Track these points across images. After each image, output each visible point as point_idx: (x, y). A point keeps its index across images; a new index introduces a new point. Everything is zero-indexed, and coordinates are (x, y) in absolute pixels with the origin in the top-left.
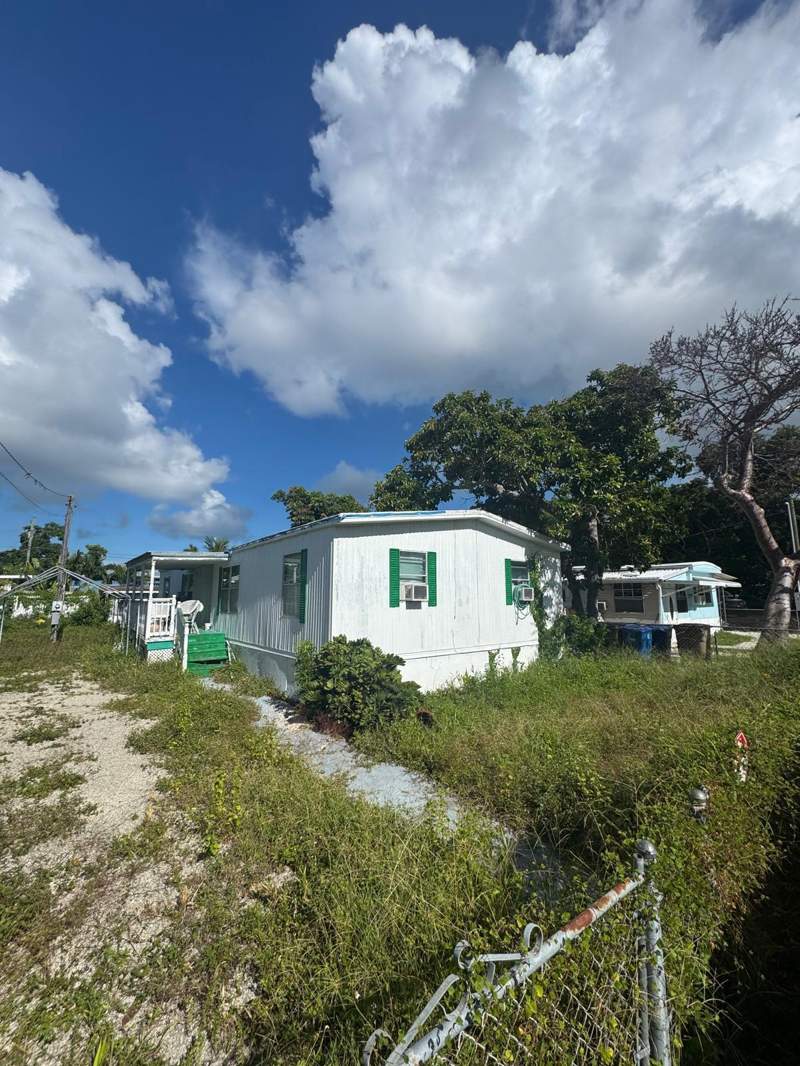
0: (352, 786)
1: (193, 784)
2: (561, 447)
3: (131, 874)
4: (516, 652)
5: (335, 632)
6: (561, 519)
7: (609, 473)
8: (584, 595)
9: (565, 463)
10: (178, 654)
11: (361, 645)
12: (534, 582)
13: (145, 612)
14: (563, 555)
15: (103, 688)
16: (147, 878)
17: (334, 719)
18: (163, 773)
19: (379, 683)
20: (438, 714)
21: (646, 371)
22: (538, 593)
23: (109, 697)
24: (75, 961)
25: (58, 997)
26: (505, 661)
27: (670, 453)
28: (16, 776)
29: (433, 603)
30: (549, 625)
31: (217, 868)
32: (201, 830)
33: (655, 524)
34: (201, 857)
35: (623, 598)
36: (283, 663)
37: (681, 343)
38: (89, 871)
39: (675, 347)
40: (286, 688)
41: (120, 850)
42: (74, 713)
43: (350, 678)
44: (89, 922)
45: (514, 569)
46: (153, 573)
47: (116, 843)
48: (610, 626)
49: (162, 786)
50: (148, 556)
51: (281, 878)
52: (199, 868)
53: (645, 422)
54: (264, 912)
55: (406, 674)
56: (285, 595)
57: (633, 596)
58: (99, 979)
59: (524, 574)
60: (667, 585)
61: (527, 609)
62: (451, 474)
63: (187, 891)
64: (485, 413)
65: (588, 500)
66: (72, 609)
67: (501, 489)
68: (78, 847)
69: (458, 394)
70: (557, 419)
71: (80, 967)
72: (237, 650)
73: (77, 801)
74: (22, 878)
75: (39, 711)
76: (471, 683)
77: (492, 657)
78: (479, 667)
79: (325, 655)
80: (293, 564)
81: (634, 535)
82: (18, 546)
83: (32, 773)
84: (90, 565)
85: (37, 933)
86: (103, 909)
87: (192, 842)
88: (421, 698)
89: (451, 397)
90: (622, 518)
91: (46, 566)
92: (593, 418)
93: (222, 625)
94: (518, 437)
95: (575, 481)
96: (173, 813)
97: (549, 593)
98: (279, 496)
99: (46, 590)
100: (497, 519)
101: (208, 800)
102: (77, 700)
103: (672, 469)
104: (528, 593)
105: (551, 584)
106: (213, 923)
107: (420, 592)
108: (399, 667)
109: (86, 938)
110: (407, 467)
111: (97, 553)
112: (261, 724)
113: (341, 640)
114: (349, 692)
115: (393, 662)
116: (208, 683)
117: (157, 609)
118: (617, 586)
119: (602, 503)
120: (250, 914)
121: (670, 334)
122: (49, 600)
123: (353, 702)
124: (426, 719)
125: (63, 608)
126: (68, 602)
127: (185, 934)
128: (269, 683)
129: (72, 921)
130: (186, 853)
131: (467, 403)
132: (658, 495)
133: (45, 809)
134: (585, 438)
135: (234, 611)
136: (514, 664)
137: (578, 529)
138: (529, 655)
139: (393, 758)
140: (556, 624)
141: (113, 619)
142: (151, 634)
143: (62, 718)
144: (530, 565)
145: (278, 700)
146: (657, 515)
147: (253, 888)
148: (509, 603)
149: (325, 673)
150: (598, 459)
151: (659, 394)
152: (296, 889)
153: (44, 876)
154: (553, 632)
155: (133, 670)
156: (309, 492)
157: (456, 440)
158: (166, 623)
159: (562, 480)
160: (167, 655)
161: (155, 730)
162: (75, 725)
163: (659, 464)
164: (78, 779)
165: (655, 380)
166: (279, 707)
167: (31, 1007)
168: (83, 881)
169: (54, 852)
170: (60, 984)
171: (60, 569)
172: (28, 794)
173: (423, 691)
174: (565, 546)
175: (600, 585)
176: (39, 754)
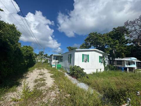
0: (77, 85)
1: (58, 82)
2: (108, 39)
3: (51, 91)
4: (101, 69)
5: (75, 65)
6: (108, 50)
7: (116, 43)
8: (112, 62)
9: (109, 42)
10: (56, 66)
11: (78, 67)
12: (104, 59)
13: (52, 61)
14: (108, 56)
15: (48, 70)
16: (53, 92)
17: (75, 76)
18: (54, 80)
19: (81, 72)
20: (89, 77)
21: (123, 27)
22: (104, 61)
23: (48, 71)
24: (45, 101)
25: (44, 104)
26: (99, 71)
27: (127, 40)
28: (39, 79)
29: (88, 62)
30: (106, 66)
31: (61, 93)
32: (59, 88)
33: (124, 51)
34: (59, 91)
35: (118, 63)
36: (68, 68)
37: (130, 22)
38: (47, 91)
39: (129, 23)
40: (69, 72)
41: (50, 89)
42: (44, 72)
43: (77, 71)
44: (47, 96)
45: (100, 57)
46: (53, 57)
47: (49, 88)
48: (116, 67)
49: (54, 82)
50: (52, 55)
51: (69, 95)
52: (59, 92)
53: (123, 35)
54: (67, 99)
55: (84, 71)
56: (68, 60)
57: (120, 62)
58: (48, 103)
59: (102, 58)
60: (126, 61)
61: (103, 63)
62: (91, 44)
63: (57, 95)
64: (96, 35)
65: (113, 47)
66: (44, 61)
67: (98, 46)
68: (45, 88)
69: (92, 33)
70: (108, 35)
71: (46, 101)
72: (62, 66)
73: (45, 82)
74: (40, 90)
75: (41, 72)
76: (94, 73)
77: (97, 70)
78: (95, 71)
79: (74, 68)
80: (69, 56)
81: (121, 53)
82: (39, 54)
83: (40, 79)
84: (46, 56)
85: (41, 96)
86: (48, 95)
87: (58, 89)
88: (87, 75)
89: (91, 33)
90: (119, 50)
91: (41, 56)
92: (114, 35)
93: (61, 63)
94: (101, 38)
95: (111, 45)
96: (55, 85)
97: (106, 61)
98: (67, 48)
99: (41, 59)
100: (98, 50)
101: (59, 84)
102: (45, 71)
103: (128, 42)
104: (103, 61)
105: (106, 60)
106: (61, 99)
107: (87, 60)
108: (84, 70)
109: (46, 98)
110: (85, 43)
111: (47, 55)
112: (66, 76)
113: (76, 66)
114: (77, 73)
115: (83, 69)
116: (59, 70)
117: (53, 61)
118: (117, 61)
119: (115, 48)
120: (65, 99)
121: (128, 21)
122: (42, 60)
123: (77, 74)
124: (87, 77)
125: (43, 61)
126: (44, 60)
127: (57, 100)
128: (66, 71)
129: (45, 96)
130: (57, 90)
131: (93, 34)
132: (125, 46)
133: (42, 83)
134: (112, 38)
135: (62, 62)
136: (100, 71)
137: (111, 52)
138: (103, 70)
139: (83, 82)
140: (107, 66)
141: (48, 62)
142: (53, 64)
143: (43, 73)
144: (103, 57)
145: (67, 73)
146: (125, 50)
147: (65, 96)
148: (100, 62)
149: (74, 70)
150: (114, 41)
151: (126, 31)
152: (71, 97)
153: (42, 90)
154: (107, 67)
155: (50, 68)
156: (71, 47)
157: (92, 39)
158: (54, 63)
159: (108, 44)
160: (54, 67)
161: (53, 75)
162: (45, 74)
163: (125, 41)
164: (45, 80)
165: (125, 28)
166: (68, 74)
167: (41, 104)
168: (46, 92)
169: (43, 88)
170: (44, 103)
171: (43, 56)
172: (40, 81)
173: (87, 73)
174: (109, 54)
175: (115, 60)
176: (41, 77)
